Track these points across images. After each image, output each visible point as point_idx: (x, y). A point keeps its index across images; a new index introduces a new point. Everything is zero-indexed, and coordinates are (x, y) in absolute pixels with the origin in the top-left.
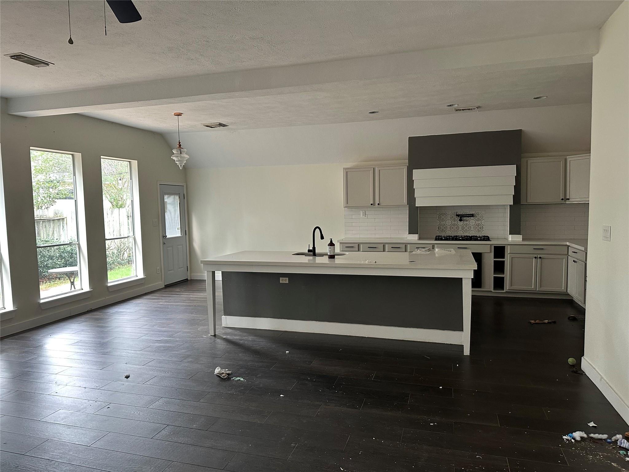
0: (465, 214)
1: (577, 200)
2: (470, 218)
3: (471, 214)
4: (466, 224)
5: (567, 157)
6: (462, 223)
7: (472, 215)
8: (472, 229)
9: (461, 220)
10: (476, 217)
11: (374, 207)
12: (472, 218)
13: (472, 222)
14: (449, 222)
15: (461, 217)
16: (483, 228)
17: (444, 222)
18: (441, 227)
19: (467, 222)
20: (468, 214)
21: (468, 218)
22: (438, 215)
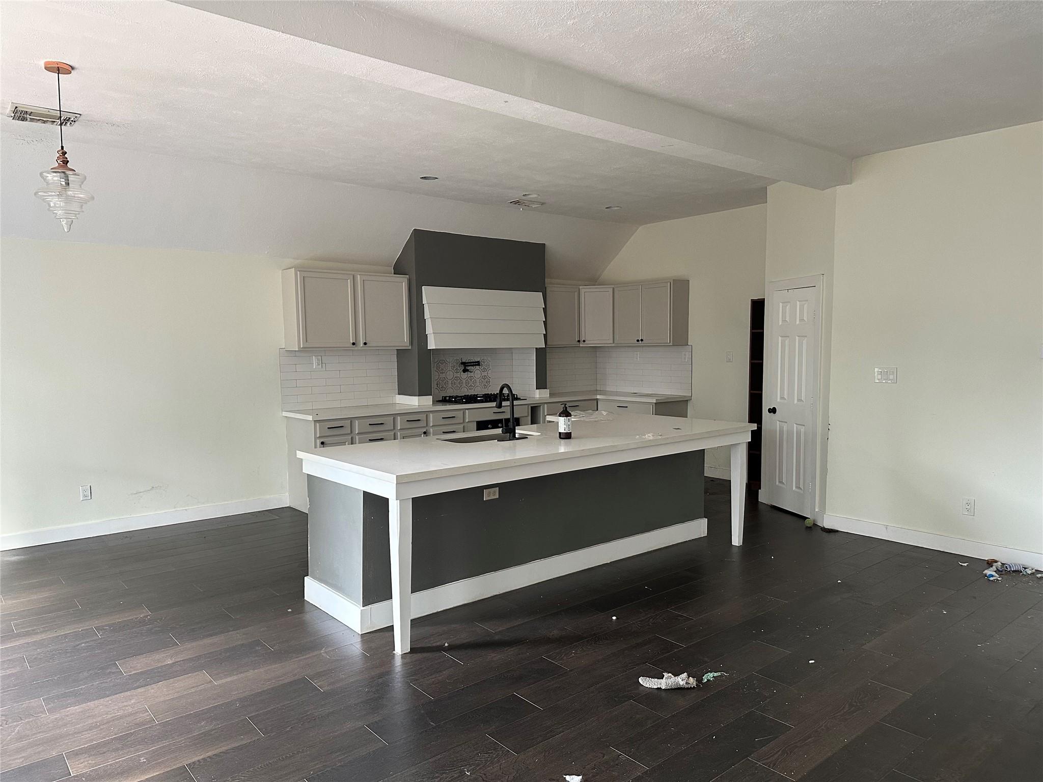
0: (469, 361)
1: (595, 342)
2: (475, 367)
3: (476, 362)
4: (471, 377)
5: (581, 287)
6: (464, 375)
7: (478, 363)
8: (478, 384)
9: (465, 371)
10: (482, 365)
11: (356, 348)
12: (478, 367)
13: (477, 372)
14: (450, 375)
15: (466, 366)
16: (489, 382)
17: (444, 375)
18: (441, 382)
19: (472, 374)
20: (472, 361)
21: (472, 367)
22: (436, 364)
